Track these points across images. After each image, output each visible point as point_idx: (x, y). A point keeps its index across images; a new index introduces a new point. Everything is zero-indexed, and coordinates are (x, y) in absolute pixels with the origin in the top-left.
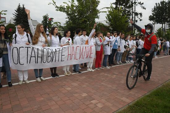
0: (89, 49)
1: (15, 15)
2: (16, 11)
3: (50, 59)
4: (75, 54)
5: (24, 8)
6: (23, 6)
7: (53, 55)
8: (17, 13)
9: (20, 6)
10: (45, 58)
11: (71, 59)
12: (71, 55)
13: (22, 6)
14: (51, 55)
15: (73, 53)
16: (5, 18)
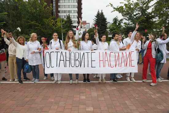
0: (127, 56)
1: (95, 20)
2: (95, 16)
3: (77, 63)
4: (109, 60)
5: (102, 13)
6: (102, 11)
7: (81, 59)
8: (96, 18)
9: (99, 11)
10: (73, 62)
11: (104, 66)
12: (104, 61)
13: (100, 12)
14: (79, 59)
15: (106, 60)
16: (89, 23)
